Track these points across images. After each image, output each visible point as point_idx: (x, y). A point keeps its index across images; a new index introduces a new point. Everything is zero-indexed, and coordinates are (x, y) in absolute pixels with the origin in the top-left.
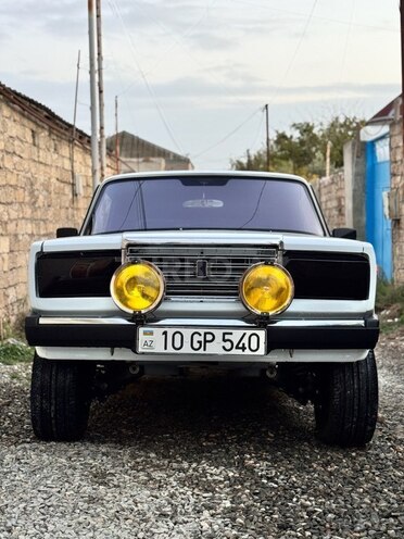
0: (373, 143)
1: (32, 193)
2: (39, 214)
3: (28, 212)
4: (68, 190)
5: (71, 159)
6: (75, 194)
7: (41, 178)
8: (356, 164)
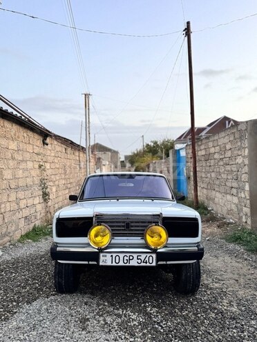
0: (179, 150)
1: (64, 170)
2: (67, 176)
3: (63, 176)
4: (78, 167)
5: (79, 156)
6: (80, 168)
7: (68, 164)
8: (173, 157)
